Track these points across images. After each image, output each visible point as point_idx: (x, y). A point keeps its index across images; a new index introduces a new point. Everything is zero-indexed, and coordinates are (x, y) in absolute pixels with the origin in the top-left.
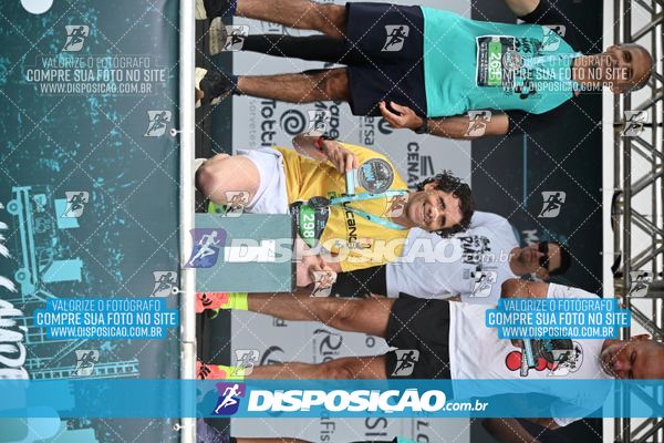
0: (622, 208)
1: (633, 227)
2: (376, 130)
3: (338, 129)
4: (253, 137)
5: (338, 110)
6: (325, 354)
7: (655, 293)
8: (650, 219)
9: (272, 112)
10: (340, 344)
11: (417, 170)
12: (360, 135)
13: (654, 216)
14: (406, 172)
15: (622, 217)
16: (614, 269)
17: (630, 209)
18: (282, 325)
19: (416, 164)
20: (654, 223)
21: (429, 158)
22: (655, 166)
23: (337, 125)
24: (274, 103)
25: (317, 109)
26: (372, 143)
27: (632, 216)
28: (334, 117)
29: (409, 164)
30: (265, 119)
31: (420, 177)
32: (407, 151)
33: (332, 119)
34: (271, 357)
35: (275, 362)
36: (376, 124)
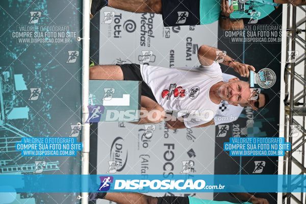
0: (290, 71)
1: (295, 81)
2: (171, 31)
3: (152, 30)
4: (110, 33)
5: (152, 20)
6: (144, 141)
7: (304, 113)
8: (303, 77)
9: (119, 21)
10: (151, 137)
11: (191, 51)
12: (163, 33)
13: (305, 76)
14: (186, 52)
15: (290, 76)
16: (285, 100)
17: (294, 72)
18: (123, 126)
19: (190, 48)
20: (305, 79)
21: (197, 45)
23: (152, 28)
24: (120, 16)
25: (142, 19)
26: (169, 37)
27: (295, 76)
28: (150, 24)
29: (187, 48)
30: (116, 24)
31: (192, 55)
32: (186, 42)
33: (149, 25)
34: (117, 142)
35: (119, 145)
36: (171, 27)
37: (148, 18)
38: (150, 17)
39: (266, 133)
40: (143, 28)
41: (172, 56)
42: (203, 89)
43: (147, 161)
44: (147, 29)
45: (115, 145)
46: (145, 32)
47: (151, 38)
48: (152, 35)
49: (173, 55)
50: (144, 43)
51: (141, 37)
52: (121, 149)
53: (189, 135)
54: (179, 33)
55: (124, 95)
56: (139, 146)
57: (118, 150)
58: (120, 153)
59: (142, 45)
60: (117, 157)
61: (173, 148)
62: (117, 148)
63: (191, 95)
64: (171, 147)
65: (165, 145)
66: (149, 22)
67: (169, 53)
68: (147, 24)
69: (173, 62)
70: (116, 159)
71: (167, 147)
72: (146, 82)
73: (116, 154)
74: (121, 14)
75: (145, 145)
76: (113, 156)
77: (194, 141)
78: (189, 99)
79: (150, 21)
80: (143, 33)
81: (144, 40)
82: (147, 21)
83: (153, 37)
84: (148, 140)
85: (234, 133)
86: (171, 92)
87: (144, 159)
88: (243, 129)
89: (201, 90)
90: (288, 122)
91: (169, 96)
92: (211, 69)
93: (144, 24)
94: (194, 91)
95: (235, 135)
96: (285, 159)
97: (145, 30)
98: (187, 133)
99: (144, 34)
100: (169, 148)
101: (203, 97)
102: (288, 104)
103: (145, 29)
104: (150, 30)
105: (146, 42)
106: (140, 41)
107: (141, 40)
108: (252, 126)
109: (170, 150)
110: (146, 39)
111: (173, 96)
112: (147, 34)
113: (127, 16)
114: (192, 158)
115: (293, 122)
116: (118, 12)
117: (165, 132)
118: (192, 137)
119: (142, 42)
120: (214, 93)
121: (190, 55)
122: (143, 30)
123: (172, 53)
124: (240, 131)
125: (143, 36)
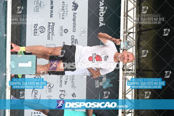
4: (32, 33)
7: (133, 75)
10: (53, 87)
12: (59, 33)
16: (123, 69)
22: (133, 43)
32: (71, 38)
33: (52, 29)
34: (35, 89)
35: (36, 91)
36: (63, 30)
37: (51, 26)
38: (52, 25)
39: (113, 85)
44: (51, 31)
45: (34, 91)
46: (50, 33)
47: (53, 36)
48: (54, 34)
51: (48, 35)
52: (37, 93)
56: (46, 91)
57: (36, 94)
58: (37, 95)
59: (48, 39)
60: (35, 97)
62: (35, 93)
63: (105, 60)
65: (60, 91)
66: (52, 27)
71: (61, 92)
75: (50, 91)
76: (33, 97)
77: (75, 89)
79: (53, 27)
80: (49, 33)
81: (49, 37)
82: (51, 27)
83: (54, 35)
87: (49, 98)
95: (97, 85)
97: (50, 32)
98: (72, 85)
99: (50, 34)
104: (53, 31)
105: (50, 38)
106: (47, 37)
107: (48, 37)
108: (105, 81)
110: (50, 37)
112: (51, 34)
114: (74, 98)
115: (126, 79)
119: (48, 38)
122: (49, 31)
123: (64, 43)
124: (99, 84)
125: (49, 34)
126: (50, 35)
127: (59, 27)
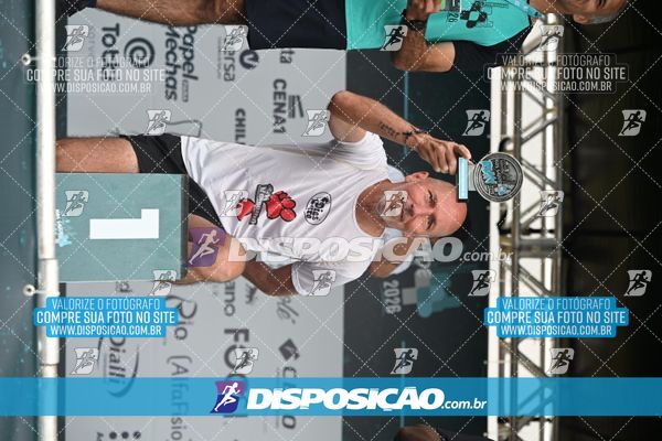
2: (237, 64)
3: (193, 61)
5: (193, 40)
6: (178, 324)
7: (544, 253)
8: (540, 169)
9: (114, 42)
10: (192, 315)
11: (284, 112)
12: (219, 69)
13: (544, 165)
14: (272, 114)
16: (501, 224)
17: (521, 158)
18: (127, 290)
19: (283, 105)
20: (543, 173)
21: (298, 98)
22: (546, 111)
23: (192, 57)
24: (117, 29)
25: (168, 37)
26: (232, 79)
27: (523, 168)
28: (188, 48)
29: (275, 104)
30: (106, 49)
31: (288, 120)
32: (273, 90)
33: (185, 50)
36: (237, 57)
38: (187, 33)
40: (171, 57)
41: (240, 123)
42: (339, 199)
43: (186, 371)
44: (181, 61)
46: (176, 67)
47: (191, 81)
48: (194, 74)
49: (243, 120)
50: (173, 93)
51: (167, 79)
52: (122, 343)
53: (282, 307)
54: (255, 70)
55: (144, 211)
56: (165, 337)
57: (116, 346)
58: (121, 354)
59: (169, 98)
60: (113, 364)
61: (247, 339)
62: (113, 342)
63: (311, 214)
64: (242, 336)
65: (228, 331)
66: (185, 43)
67: (234, 117)
68: (181, 48)
69: (243, 136)
70: (112, 367)
71: (232, 336)
72: (196, 180)
73: (112, 355)
74: (118, 26)
75: (181, 333)
76: (105, 360)
77: (294, 322)
78: (306, 225)
79: (188, 40)
80: (171, 69)
81: (174, 87)
82: (180, 42)
83: (196, 78)
84: (187, 320)
85: (388, 301)
86: (259, 204)
87: (178, 367)
88: (406, 292)
89: (334, 203)
90: (508, 275)
91: (254, 216)
92: (361, 149)
93: (173, 48)
94: (318, 205)
95: (390, 304)
96: (501, 357)
97: (177, 63)
98: (278, 303)
99: (175, 72)
100: (236, 339)
101: (339, 218)
102: (509, 231)
103: (175, 59)
104: (188, 61)
105: (179, 91)
106: (165, 89)
107: (168, 86)
108: (427, 284)
109: (238, 344)
110: (179, 86)
111: (263, 216)
112: (180, 71)
113: (132, 28)
114: (291, 362)
115: (519, 272)
116: (111, 20)
117: (227, 301)
118: (291, 313)
119: (170, 90)
120: (369, 209)
121: (284, 121)
122: (171, 61)
123: (240, 116)
124: (400, 296)
125: (171, 76)
126: (176, 76)
127: (219, 42)
